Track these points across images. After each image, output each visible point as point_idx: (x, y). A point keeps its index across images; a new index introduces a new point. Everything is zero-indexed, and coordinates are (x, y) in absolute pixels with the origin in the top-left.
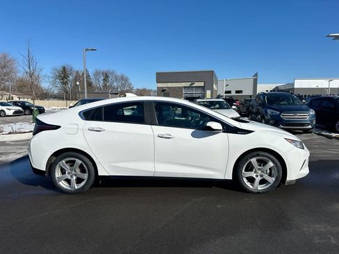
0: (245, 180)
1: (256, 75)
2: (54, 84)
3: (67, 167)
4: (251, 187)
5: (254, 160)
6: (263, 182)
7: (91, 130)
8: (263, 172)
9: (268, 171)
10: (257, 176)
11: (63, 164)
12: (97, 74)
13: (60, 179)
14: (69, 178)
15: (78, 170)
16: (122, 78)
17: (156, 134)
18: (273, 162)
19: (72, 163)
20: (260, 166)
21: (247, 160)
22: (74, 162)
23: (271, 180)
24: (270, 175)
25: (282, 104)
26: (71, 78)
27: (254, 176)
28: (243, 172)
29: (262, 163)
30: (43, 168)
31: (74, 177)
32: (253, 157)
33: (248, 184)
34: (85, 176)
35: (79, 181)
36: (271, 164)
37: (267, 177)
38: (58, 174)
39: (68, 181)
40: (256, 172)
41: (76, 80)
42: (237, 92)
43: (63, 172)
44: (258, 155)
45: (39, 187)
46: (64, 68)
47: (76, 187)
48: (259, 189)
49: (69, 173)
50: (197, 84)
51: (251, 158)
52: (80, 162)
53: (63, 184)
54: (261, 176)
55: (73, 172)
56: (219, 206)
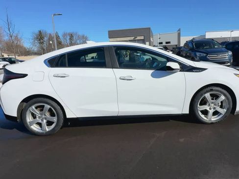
0: (200, 113)
1: (179, 30)
2: (34, 44)
3: (37, 112)
4: (206, 119)
5: (208, 95)
6: (216, 113)
7: (56, 77)
8: (215, 105)
9: (220, 104)
10: (210, 109)
11: (33, 109)
12: (65, 35)
13: (31, 123)
14: (40, 121)
15: (48, 115)
16: (83, 36)
17: (118, 77)
18: (225, 95)
19: (41, 108)
20: (212, 99)
21: (202, 95)
22: (43, 106)
23: (223, 111)
24: (221, 107)
25: (206, 48)
26: (46, 39)
27: (208, 109)
28: (198, 106)
29: (215, 97)
30: (15, 114)
31: (45, 121)
32: (207, 92)
33: (203, 116)
34: (55, 119)
35: (49, 123)
36: (223, 98)
37: (219, 109)
38: (29, 119)
39: (40, 124)
40: (209, 105)
41: (49, 40)
42: (167, 43)
43: (34, 116)
44: (212, 90)
45: (15, 130)
46: (40, 32)
47: (47, 130)
48: (212, 120)
49: (39, 117)
50: (139, 38)
51: (205, 93)
52: (49, 107)
53: (35, 128)
54: (214, 108)
55: (43, 116)
56: (182, 140)
